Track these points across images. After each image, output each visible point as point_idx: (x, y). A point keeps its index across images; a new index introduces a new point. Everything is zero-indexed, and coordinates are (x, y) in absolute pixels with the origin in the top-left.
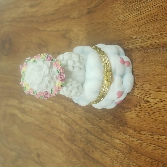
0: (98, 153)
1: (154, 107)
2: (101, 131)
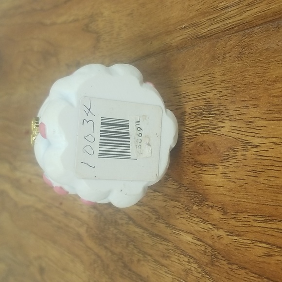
0: (150, 264)
2: (154, 217)
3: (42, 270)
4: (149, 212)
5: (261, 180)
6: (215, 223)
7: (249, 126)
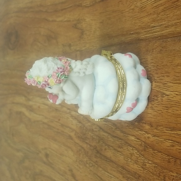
0: (111, 151)
1: (172, 101)
2: (114, 128)
3: (47, 155)
4: (112, 125)
5: (170, 111)
6: (146, 131)
7: (165, 86)
